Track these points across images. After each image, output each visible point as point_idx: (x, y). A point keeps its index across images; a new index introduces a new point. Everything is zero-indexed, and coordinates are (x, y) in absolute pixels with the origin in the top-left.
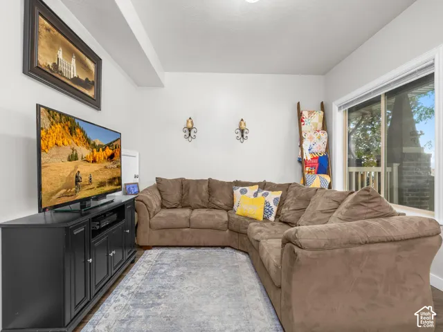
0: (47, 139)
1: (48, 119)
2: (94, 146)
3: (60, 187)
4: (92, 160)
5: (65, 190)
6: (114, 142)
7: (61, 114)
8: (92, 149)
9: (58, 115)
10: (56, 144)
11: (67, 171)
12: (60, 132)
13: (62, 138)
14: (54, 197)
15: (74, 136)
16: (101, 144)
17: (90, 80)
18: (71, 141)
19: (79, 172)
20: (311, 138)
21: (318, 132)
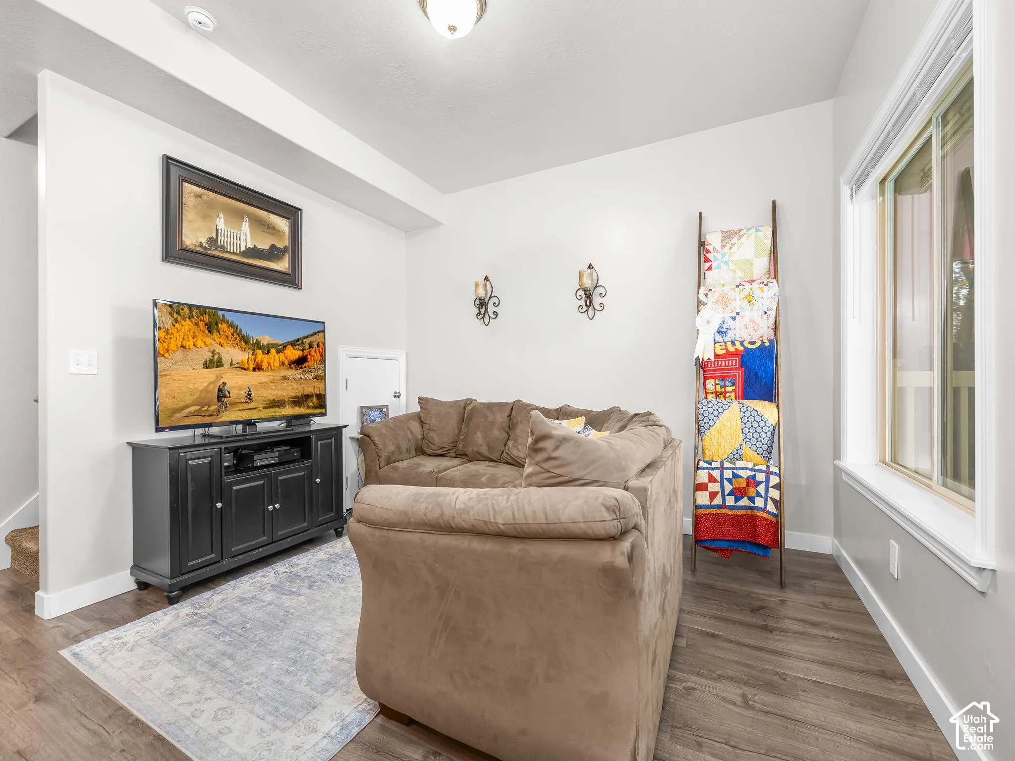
0: (167, 341)
1: (169, 316)
2: (257, 345)
3: (188, 403)
4: (252, 366)
5: (198, 408)
6: (307, 337)
7: (191, 307)
8: (254, 350)
9: (186, 309)
10: (182, 346)
11: (202, 382)
12: (189, 330)
13: (193, 338)
14: (178, 415)
15: (215, 334)
16: (272, 342)
17: (278, 245)
18: (209, 341)
19: (224, 384)
20: (724, 302)
21: (747, 285)
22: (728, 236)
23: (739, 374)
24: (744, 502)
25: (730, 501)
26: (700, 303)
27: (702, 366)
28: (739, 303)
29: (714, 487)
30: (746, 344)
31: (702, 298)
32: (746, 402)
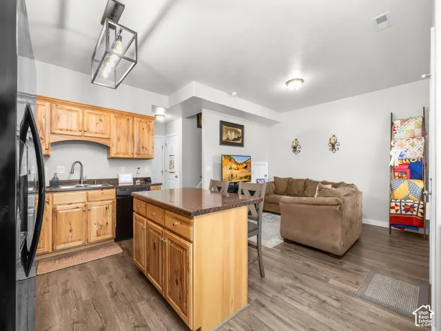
0: (224, 164)
1: (224, 159)
2: (238, 163)
4: (237, 169)
5: (229, 178)
6: (248, 160)
8: (237, 165)
11: (229, 173)
12: (227, 161)
16: (241, 162)
17: (239, 136)
18: (230, 163)
19: (232, 173)
20: (402, 146)
21: (411, 139)
22: (403, 121)
23: (408, 171)
24: (409, 213)
25: (404, 212)
26: (391, 146)
27: (393, 168)
28: (407, 145)
29: (396, 208)
30: (411, 160)
31: (393, 144)
32: (411, 180)
